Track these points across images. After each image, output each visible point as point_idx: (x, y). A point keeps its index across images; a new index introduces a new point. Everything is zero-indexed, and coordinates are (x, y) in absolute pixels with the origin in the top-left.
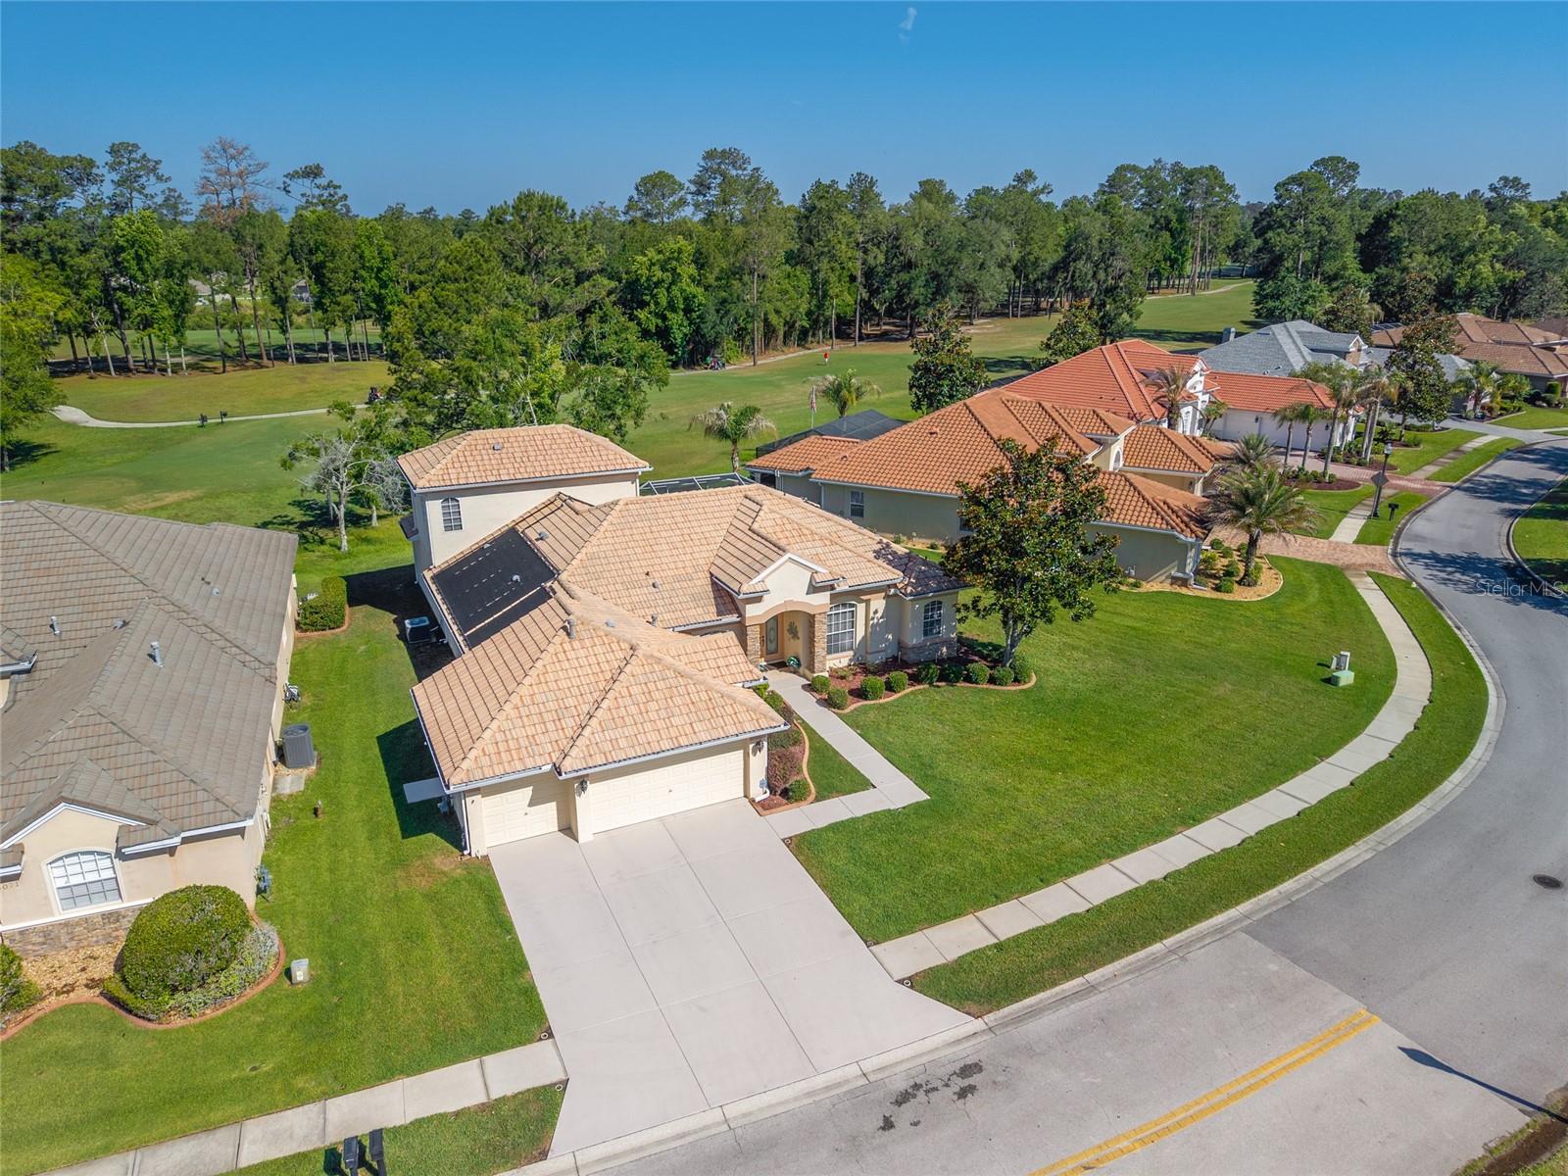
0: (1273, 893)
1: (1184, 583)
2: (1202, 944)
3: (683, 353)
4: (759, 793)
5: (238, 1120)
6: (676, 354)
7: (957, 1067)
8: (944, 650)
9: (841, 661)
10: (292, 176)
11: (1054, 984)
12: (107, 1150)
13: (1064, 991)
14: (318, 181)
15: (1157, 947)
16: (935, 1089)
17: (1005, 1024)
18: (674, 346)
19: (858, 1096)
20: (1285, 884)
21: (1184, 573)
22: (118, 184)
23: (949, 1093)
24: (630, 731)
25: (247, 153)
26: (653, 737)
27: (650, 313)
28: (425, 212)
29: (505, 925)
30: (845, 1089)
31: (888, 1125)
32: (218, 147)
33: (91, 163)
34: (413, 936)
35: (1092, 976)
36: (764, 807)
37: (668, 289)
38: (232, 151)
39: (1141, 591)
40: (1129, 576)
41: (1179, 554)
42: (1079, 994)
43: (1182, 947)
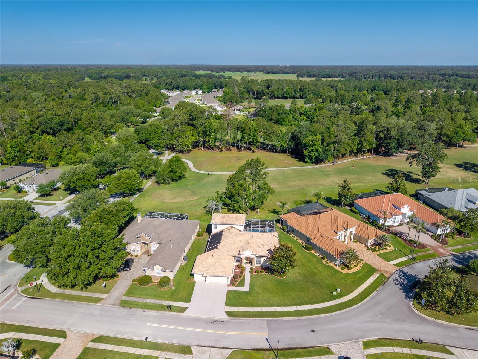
0: (276, 318)
1: (336, 265)
3: (315, 160)
4: (229, 283)
5: (163, 300)
6: (313, 160)
7: (221, 321)
9: (259, 265)
11: (239, 317)
12: (153, 299)
15: (255, 318)
17: (230, 319)
19: (211, 319)
21: (336, 263)
23: (219, 322)
24: (213, 272)
26: (215, 273)
29: (193, 290)
31: (211, 323)
33: (205, 110)
34: (184, 288)
35: (244, 318)
36: (229, 285)
37: (312, 147)
39: (327, 264)
40: (328, 261)
41: (336, 260)
42: (241, 319)
43: (257, 319)
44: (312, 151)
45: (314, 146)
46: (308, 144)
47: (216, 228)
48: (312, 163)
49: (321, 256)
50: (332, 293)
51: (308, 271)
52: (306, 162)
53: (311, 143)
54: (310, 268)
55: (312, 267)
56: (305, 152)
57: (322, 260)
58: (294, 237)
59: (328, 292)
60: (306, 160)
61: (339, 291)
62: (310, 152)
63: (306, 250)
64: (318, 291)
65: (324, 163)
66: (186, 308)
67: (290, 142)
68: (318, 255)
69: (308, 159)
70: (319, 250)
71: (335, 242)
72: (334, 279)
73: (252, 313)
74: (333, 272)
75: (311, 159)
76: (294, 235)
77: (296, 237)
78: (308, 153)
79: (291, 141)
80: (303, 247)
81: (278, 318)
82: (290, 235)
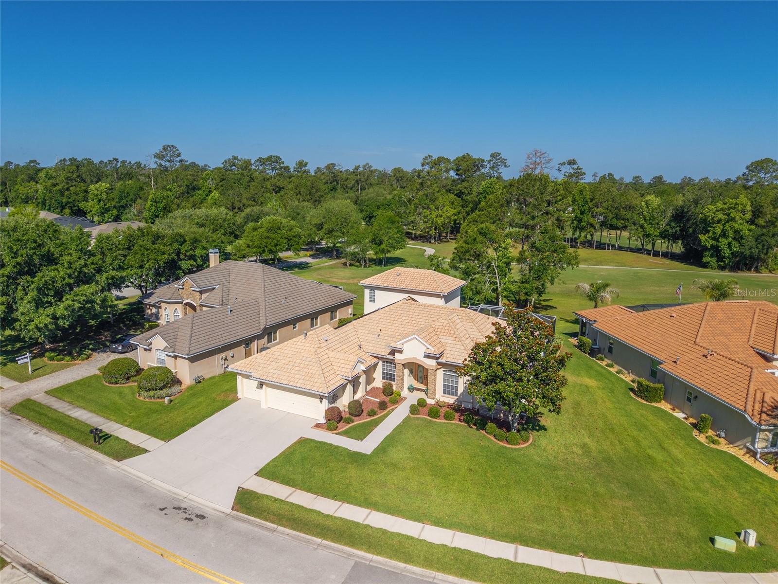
0: (402, 565)
1: (753, 454)
2: (333, 552)
3: (730, 262)
4: (319, 420)
5: (111, 420)
6: (724, 262)
7: (199, 513)
8: (502, 415)
9: (451, 400)
10: (564, 164)
11: (266, 520)
12: (94, 412)
13: (265, 524)
14: (573, 166)
15: (319, 540)
16: (186, 513)
17: (233, 517)
18: (724, 257)
19: (174, 500)
20: (415, 568)
21: (754, 447)
22: (490, 168)
23: (186, 516)
25: (546, 155)
27: (709, 238)
28: (703, 179)
29: (211, 415)
30: (175, 496)
31: (162, 510)
32: (534, 153)
33: (483, 161)
35: (281, 528)
36: (318, 426)
37: (723, 225)
38: (538, 154)
39: (716, 447)
40: (719, 436)
41: (752, 432)
42: (267, 529)
43: (325, 547)
44: (724, 234)
45: (728, 222)
46: (713, 218)
47: (372, 300)
48: (722, 268)
49: (692, 420)
50: (712, 540)
51: (626, 450)
52: (705, 266)
53: (720, 216)
54: (637, 442)
55: (645, 443)
56: (702, 237)
57: (695, 433)
58: (612, 366)
59: (694, 532)
60: (705, 260)
61: (752, 542)
62: (717, 240)
63: (639, 399)
64: (641, 518)
65: (757, 270)
66: (138, 451)
67: (668, 227)
68: (681, 415)
69: (712, 256)
70: (689, 400)
71: (755, 372)
72: (736, 494)
73: (321, 520)
74: (733, 473)
75: (720, 258)
76: (609, 362)
77: (615, 366)
78: (711, 242)
79: (669, 225)
80: (632, 390)
81: (409, 567)
82: (599, 362)
